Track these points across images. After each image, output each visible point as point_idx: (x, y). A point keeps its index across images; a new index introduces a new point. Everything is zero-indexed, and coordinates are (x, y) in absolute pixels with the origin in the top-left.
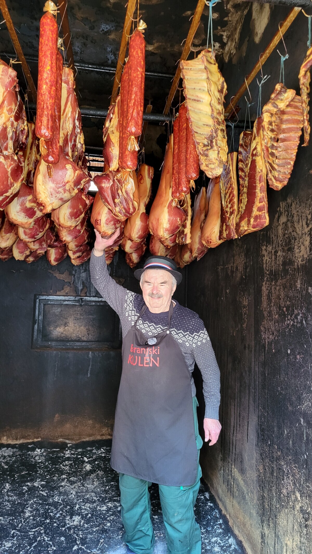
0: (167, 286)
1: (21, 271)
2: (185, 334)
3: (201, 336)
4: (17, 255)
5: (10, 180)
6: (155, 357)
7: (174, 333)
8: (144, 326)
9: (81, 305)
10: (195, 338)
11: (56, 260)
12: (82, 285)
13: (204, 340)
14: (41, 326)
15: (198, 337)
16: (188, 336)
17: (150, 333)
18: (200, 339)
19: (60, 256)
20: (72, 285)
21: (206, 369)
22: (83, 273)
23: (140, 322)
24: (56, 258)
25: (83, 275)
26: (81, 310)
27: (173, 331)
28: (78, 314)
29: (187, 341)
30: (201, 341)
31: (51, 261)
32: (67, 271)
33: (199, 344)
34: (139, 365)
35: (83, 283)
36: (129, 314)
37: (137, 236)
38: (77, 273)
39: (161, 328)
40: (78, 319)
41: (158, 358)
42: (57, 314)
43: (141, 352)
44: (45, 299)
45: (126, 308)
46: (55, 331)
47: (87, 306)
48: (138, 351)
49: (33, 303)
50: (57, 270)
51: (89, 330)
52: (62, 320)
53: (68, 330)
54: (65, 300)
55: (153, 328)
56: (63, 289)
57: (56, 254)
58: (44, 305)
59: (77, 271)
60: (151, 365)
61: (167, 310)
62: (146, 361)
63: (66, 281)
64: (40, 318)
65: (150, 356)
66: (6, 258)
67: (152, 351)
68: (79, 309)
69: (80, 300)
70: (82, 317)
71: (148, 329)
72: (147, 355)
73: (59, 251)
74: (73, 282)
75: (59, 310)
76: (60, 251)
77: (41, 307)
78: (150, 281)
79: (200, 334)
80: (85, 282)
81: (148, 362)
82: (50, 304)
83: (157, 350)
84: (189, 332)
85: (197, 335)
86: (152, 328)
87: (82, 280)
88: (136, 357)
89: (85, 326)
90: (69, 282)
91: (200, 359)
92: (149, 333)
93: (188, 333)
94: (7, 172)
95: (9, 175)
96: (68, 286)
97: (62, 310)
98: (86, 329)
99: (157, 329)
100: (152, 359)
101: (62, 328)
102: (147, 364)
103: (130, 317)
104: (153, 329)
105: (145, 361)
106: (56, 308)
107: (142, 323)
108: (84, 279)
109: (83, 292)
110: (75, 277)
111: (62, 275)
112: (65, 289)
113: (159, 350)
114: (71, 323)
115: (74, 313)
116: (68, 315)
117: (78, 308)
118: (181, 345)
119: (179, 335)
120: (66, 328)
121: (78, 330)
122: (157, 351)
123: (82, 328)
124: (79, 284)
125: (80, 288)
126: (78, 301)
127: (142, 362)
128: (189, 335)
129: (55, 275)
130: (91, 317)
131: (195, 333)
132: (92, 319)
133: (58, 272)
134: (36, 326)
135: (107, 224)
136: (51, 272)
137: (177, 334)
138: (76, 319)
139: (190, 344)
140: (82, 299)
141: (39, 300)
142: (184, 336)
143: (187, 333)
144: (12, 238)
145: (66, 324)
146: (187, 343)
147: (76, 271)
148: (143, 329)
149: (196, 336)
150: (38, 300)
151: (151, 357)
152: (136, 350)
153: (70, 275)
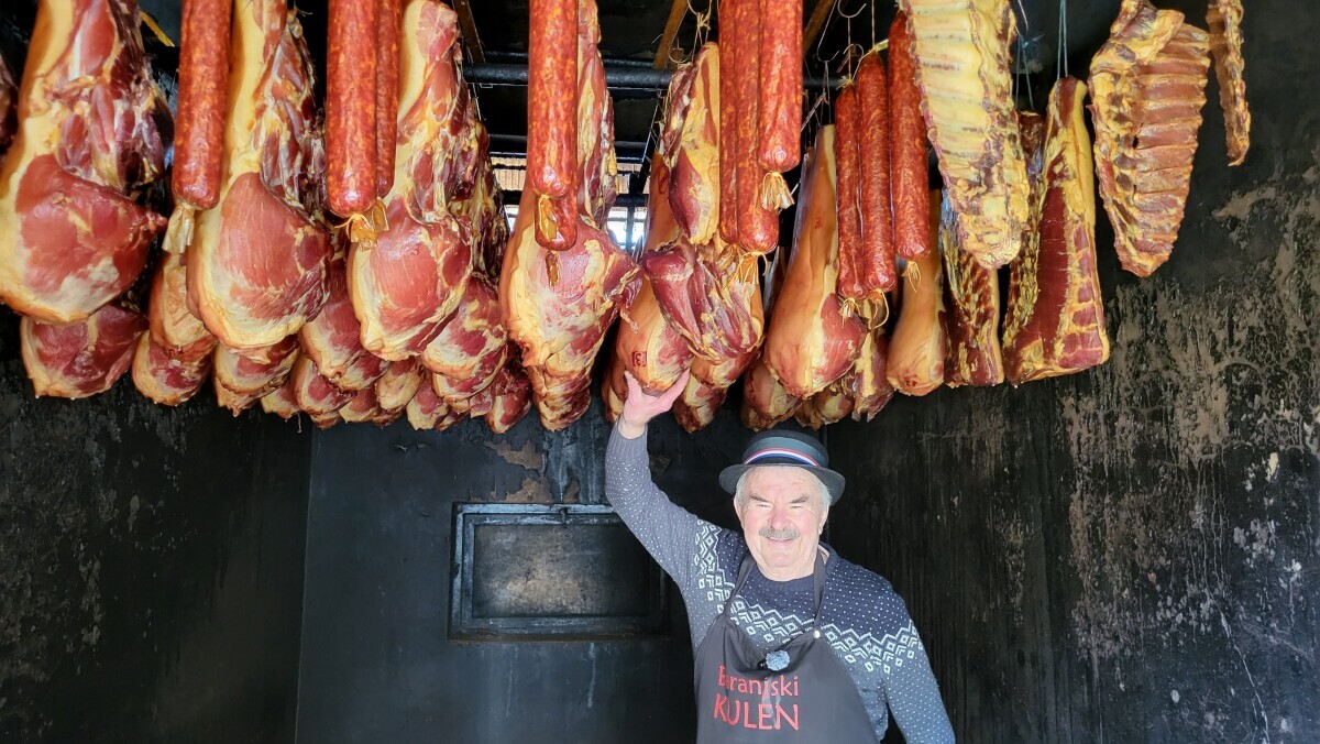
0: (809, 509)
1: (421, 446)
2: (862, 637)
3: (902, 641)
4: (418, 418)
5: (442, 283)
6: (787, 703)
7: (831, 636)
8: (750, 616)
9: (564, 526)
10: (888, 647)
11: (506, 420)
12: (566, 477)
13: (910, 652)
14: (471, 581)
15: (894, 645)
16: (869, 643)
17: (770, 635)
18: (901, 650)
19: (514, 411)
20: (542, 477)
21: (920, 731)
22: (569, 448)
23: (739, 605)
24: (505, 416)
25: (570, 452)
26: (564, 538)
27: (828, 630)
28: (557, 547)
29: (868, 659)
30: (903, 656)
31: (493, 424)
32: (528, 442)
33: (900, 665)
34: (747, 725)
35: (569, 471)
36: (707, 584)
37: (724, 374)
38: (553, 448)
39: (795, 622)
40: (558, 560)
41: (795, 707)
42: (507, 548)
43: (748, 689)
44: (478, 514)
45: (699, 568)
46: (502, 591)
47: (577, 528)
48: (743, 688)
49: (449, 526)
50: (504, 441)
51: (586, 588)
52: (519, 563)
53: (535, 588)
54: (525, 515)
55: (776, 623)
56: (521, 488)
57: (505, 406)
58: (476, 527)
59: (554, 441)
60: (778, 726)
61: (810, 571)
62: (765, 716)
63: (527, 467)
64: (466, 561)
65: (773, 700)
66: (387, 421)
67: (778, 686)
68: (559, 534)
69: (562, 512)
70: (567, 555)
71: (761, 625)
72: (766, 697)
73: (512, 398)
74: (544, 468)
75: (512, 538)
76: (516, 399)
77: (468, 533)
78: (764, 497)
79: (900, 636)
80: (574, 468)
81: (769, 716)
82: (489, 525)
83: (793, 685)
84: (872, 632)
85: (893, 641)
86: (773, 622)
87: (567, 463)
88: (737, 702)
89: (576, 577)
90: (536, 471)
91: (903, 705)
92: (765, 636)
93: (870, 634)
94: (435, 266)
95: (440, 273)
96: (533, 479)
97: (518, 539)
98: (579, 585)
99: (788, 626)
100: (780, 710)
101: (520, 584)
102: (767, 722)
103: (711, 593)
104: (777, 626)
105: (761, 716)
106: (505, 534)
107: (743, 607)
108: (571, 461)
109: (570, 493)
110: (549, 456)
111: (519, 453)
112: (525, 488)
113: (796, 683)
114: (540, 571)
115: (549, 545)
116: (533, 551)
117: (556, 532)
118: (853, 669)
119: (846, 641)
120: (530, 583)
121: (558, 586)
122: (791, 689)
123: (569, 581)
124: (560, 475)
125: (562, 483)
126: (557, 516)
127: (753, 718)
128: (872, 641)
129: (500, 453)
130: (589, 553)
131: (887, 636)
132: (591, 559)
133: (509, 445)
134: (458, 581)
135: (662, 363)
136: (492, 446)
137: (841, 638)
138: (554, 560)
139: (877, 666)
140: (566, 510)
141: (464, 515)
142: (860, 644)
143: (865, 636)
144: (410, 383)
145: (528, 574)
146: (869, 663)
147: (550, 442)
148: (750, 624)
149: (890, 643)
150: (460, 516)
151: (777, 703)
152: (736, 684)
153: (536, 452)
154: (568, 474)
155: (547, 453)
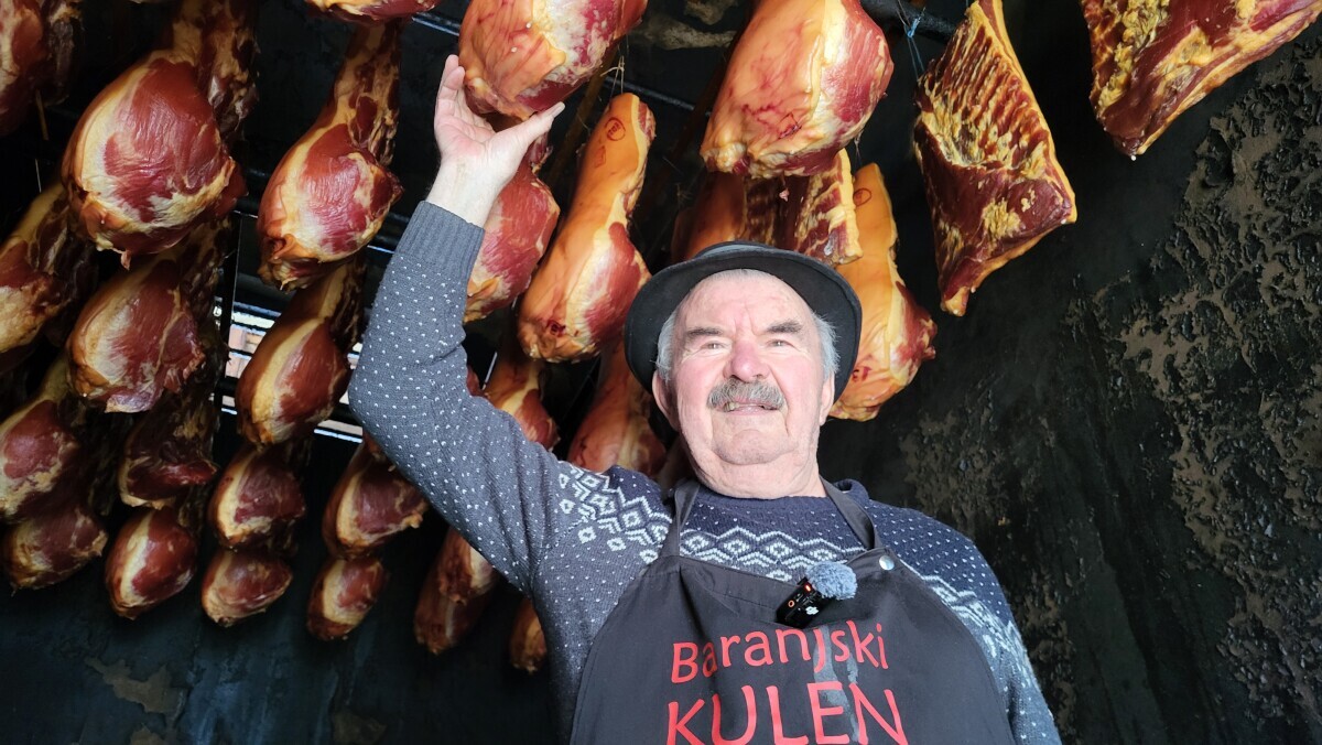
11: (144, 584)
12: (210, 734)
19: (161, 571)
20: (170, 729)
22: (229, 686)
24: (144, 573)
25: (226, 693)
31: (120, 581)
32: (163, 669)
34: (779, 740)
35: (219, 725)
38: (202, 683)
57: (151, 555)
59: (206, 675)
60: (862, 736)
63: (148, 709)
74: (176, 715)
76: (171, 548)
80: (228, 720)
87: (219, 710)
90: (163, 717)
96: (154, 730)
100: (859, 695)
108: (225, 709)
110: (192, 696)
111: (140, 685)
124: (201, 729)
129: (107, 680)
133: (128, 670)
147: (200, 673)
153: (172, 686)
154: (216, 729)
155: (189, 690)
